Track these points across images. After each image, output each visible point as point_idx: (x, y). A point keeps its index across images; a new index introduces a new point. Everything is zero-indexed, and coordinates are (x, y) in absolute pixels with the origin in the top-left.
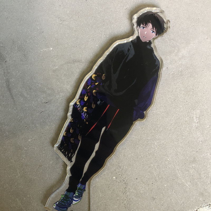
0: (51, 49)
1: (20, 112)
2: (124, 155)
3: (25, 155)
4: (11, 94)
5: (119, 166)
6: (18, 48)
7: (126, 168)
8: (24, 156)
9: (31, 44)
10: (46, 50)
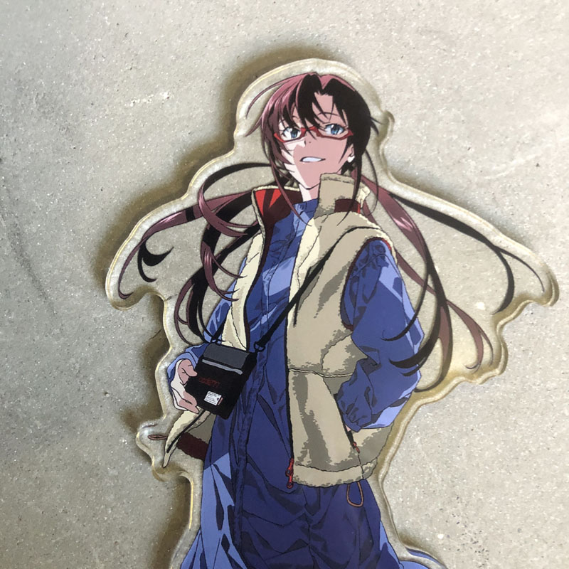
0: (165, 96)
1: (78, 343)
2: (470, 456)
3: (112, 496)
4: (34, 281)
5: (454, 494)
6: (41, 106)
7: (480, 499)
8: (110, 498)
9: (85, 85)
10: (144, 100)
